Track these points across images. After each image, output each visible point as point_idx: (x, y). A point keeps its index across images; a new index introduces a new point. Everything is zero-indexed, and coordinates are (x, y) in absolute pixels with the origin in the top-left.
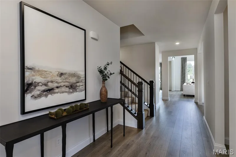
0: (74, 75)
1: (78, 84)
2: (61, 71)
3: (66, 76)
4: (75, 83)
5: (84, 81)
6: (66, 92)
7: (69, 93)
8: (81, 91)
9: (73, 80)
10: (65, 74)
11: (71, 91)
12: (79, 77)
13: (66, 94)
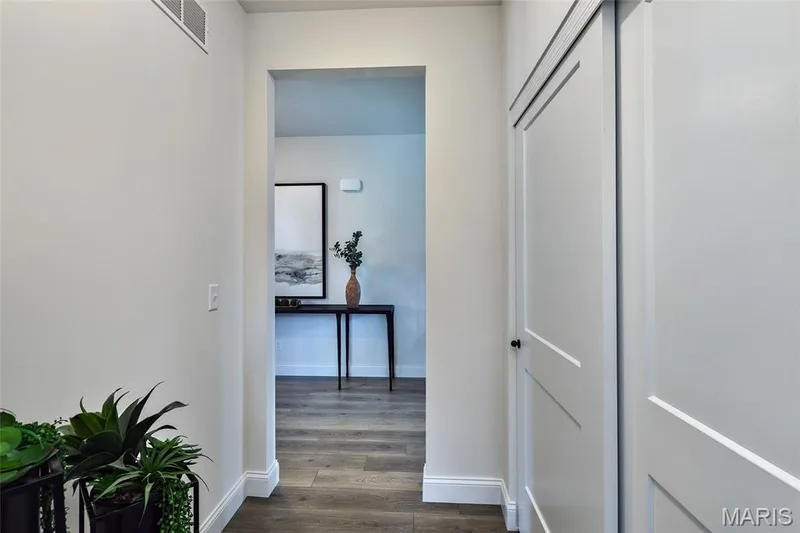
0: (300, 257)
1: (308, 272)
2: (279, 253)
3: (286, 259)
4: (302, 270)
5: (321, 267)
6: (286, 281)
7: (291, 283)
8: (316, 282)
9: (299, 265)
10: (285, 256)
11: (295, 280)
12: (310, 260)
13: (286, 284)
